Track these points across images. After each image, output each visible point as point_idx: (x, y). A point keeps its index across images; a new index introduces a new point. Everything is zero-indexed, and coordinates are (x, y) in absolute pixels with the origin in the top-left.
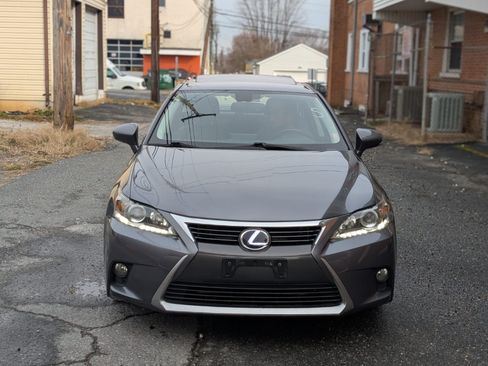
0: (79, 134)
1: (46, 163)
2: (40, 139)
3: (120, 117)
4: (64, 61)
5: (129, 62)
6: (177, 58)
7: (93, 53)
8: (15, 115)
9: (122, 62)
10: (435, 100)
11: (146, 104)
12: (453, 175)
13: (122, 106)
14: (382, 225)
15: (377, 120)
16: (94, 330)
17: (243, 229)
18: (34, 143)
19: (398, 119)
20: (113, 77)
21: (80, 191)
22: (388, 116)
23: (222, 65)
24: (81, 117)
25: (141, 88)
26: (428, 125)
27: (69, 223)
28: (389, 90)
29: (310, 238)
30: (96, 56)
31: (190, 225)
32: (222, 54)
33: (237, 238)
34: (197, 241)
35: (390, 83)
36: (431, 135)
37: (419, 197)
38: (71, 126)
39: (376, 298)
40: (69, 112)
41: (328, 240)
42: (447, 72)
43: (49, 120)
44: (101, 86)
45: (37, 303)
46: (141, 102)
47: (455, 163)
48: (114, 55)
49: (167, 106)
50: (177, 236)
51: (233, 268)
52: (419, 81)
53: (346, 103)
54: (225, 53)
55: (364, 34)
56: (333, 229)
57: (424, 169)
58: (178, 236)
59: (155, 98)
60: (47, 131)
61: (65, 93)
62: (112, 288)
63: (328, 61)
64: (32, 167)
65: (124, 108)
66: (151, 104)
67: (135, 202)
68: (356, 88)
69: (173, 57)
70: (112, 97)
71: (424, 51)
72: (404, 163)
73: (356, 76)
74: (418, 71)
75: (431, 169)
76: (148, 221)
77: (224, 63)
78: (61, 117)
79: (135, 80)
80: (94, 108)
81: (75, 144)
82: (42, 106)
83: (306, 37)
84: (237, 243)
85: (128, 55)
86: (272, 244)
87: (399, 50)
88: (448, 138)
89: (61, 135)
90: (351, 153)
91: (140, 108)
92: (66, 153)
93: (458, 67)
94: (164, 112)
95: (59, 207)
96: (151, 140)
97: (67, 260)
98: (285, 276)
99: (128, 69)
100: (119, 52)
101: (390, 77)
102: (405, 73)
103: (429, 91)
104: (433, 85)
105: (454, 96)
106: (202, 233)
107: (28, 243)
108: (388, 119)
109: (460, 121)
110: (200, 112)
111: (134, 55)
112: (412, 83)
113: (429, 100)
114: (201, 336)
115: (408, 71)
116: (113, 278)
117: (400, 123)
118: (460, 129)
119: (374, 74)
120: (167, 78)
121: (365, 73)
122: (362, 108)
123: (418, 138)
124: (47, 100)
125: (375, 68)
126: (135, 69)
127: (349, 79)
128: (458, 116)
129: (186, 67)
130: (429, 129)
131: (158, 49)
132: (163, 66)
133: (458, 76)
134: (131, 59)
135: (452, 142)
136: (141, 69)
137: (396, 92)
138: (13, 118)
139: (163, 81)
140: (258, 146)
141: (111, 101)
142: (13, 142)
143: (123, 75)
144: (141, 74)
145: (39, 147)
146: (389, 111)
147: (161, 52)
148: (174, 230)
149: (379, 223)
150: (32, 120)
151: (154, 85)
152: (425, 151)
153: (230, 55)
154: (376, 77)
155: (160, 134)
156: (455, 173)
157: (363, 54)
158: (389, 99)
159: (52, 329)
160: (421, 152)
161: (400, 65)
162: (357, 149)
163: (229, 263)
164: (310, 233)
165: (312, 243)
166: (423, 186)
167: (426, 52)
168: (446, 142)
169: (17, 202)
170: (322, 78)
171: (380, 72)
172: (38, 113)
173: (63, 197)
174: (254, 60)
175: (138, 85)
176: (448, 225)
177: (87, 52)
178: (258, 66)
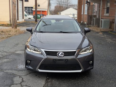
0: (18, 30)
1: (10, 37)
2: (9, 31)
4: (14, 12)
5: (30, 12)
6: (41, 11)
7: (21, 10)
8: (3, 25)
9: (28, 12)
10: (103, 21)
11: (34, 22)
13: (28, 23)
14: (91, 51)
15: (89, 26)
16: (22, 76)
17: (58, 52)
18: (7, 32)
19: (94, 26)
20: (26, 16)
21: (19, 43)
23: (52, 13)
24: (18, 25)
26: (101, 27)
27: (16, 51)
28: (92, 19)
30: (22, 11)
31: (45, 51)
32: (52, 10)
33: (56, 54)
34: (47, 55)
35: (92, 17)
37: (99, 44)
38: (16, 28)
39: (89, 68)
40: (16, 24)
41: (78, 54)
42: (106, 14)
43: (11, 26)
44: (23, 18)
45: (8, 70)
47: (108, 36)
48: (26, 11)
49: (39, 23)
50: (42, 54)
51: (55, 61)
52: (99, 16)
53: (82, 22)
54: (53, 10)
55: (86, 5)
56: (79, 52)
57: (100, 37)
59: (36, 21)
60: (10, 29)
61: (15, 20)
63: (77, 12)
67: (32, 46)
68: (84, 18)
70: (26, 21)
71: (100, 9)
73: (84, 16)
74: (99, 14)
76: (35, 50)
77: (53, 12)
78: (14, 25)
79: (31, 17)
80: (22, 23)
81: (17, 32)
82: (9, 23)
83: (72, 6)
85: (30, 11)
86: (65, 55)
87: (94, 9)
89: (14, 30)
90: (83, 34)
91: (32, 23)
92: (15, 34)
93: (108, 13)
94: (38, 24)
95: (14, 47)
96: (35, 31)
98: (68, 63)
99: (30, 14)
100: (27, 10)
101: (92, 15)
102: (96, 15)
103: (101, 19)
105: (107, 20)
106: (48, 53)
107: (6, 56)
108: (92, 26)
109: (109, 26)
110: (47, 24)
111: (31, 11)
112: (97, 17)
113: (102, 21)
114: (48, 77)
115: (96, 14)
116: (27, 64)
118: (109, 28)
120: (39, 16)
121: (86, 15)
122: (85, 23)
123: (99, 30)
124: (10, 22)
126: (31, 14)
127: (82, 16)
129: (44, 13)
130: (101, 28)
132: (38, 13)
133: (108, 15)
135: (107, 31)
136: (33, 14)
137: (94, 19)
138: (2, 26)
140: (61, 32)
142: (2, 32)
143: (28, 16)
144: (33, 15)
145: (9, 33)
146: (92, 24)
147: (38, 10)
148: (41, 52)
149: (90, 50)
150: (7, 26)
151: (36, 18)
152: (101, 33)
153: (54, 11)
154: (89, 16)
155: (38, 29)
156: (108, 38)
157: (86, 10)
158: (92, 21)
159: (12, 76)
160: (100, 33)
161: (95, 13)
162: (85, 33)
163: (54, 60)
164: (74, 53)
165: (74, 55)
166: (100, 41)
167: (101, 9)
168: (105, 31)
169: (3, 46)
170: (76, 16)
171: (90, 14)
172: (8, 24)
173: (14, 45)
174: (60, 12)
175: (31, 18)
176: (106, 51)
177: (20, 10)
178: (61, 13)
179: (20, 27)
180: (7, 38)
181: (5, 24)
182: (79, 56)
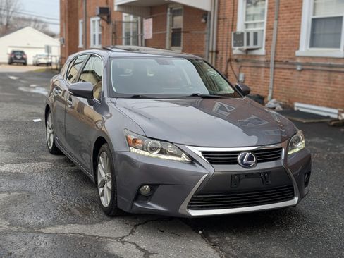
17: (239, 152)
29: (277, 155)
31: (203, 153)
33: (236, 159)
34: (211, 163)
42: (170, 48)
45: (53, 226)
51: (238, 180)
55: (94, 22)
67: (152, 139)
76: (162, 152)
84: (237, 163)
86: (258, 162)
93: (179, 45)
98: (270, 182)
106: (213, 158)
114: (200, 232)
157: (94, 35)
163: (235, 177)
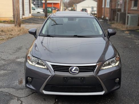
0: (23, 28)
1: (12, 38)
2: (10, 30)
3: (35, 22)
4: (17, 6)
5: (39, 5)
6: (53, 4)
8: (5, 22)
9: (37, 5)
10: (130, 16)
11: (43, 18)
12: (136, 40)
13: (36, 18)
15: (112, 22)
16: (22, 99)
17: (70, 66)
18: (9, 31)
19: (118, 22)
20: (34, 9)
21: (21, 47)
22: (115, 21)
23: (66, 5)
24: (24, 22)
25: (42, 13)
26: (127, 24)
27: (17, 58)
28: (116, 13)
29: (93, 69)
30: (28, 4)
31: (52, 65)
34: (55, 71)
35: (116, 11)
36: (128, 27)
37: (126, 47)
38: (20, 26)
39: (116, 88)
40: (19, 21)
41: (99, 70)
42: (133, 7)
43: (14, 23)
44: (30, 13)
45: (4, 88)
46: (42, 17)
47: (136, 36)
48: (34, 3)
49: (47, 21)
51: (67, 80)
52: (125, 10)
53: (103, 17)
54: (67, 2)
56: (101, 66)
57: (127, 38)
58: (48, 69)
59: (46, 16)
60: (13, 27)
61: (18, 16)
62: (27, 85)
63: (97, 4)
64: (8, 39)
65: (37, 19)
66: (45, 18)
68: (105, 12)
69: (52, 3)
70: (33, 16)
72: (121, 36)
73: (106, 9)
74: (124, 7)
75: (129, 38)
76: (38, 63)
78: (17, 23)
79: (41, 10)
80: (28, 19)
81: (21, 31)
82: (12, 19)
84: (68, 71)
85: (39, 3)
86: (80, 72)
87: (119, 1)
88: (133, 28)
89: (17, 29)
92: (18, 34)
93: (137, 6)
95: (15, 52)
97: (15, 71)
98: (84, 82)
99: (39, 7)
100: (36, 2)
101: (116, 9)
102: (120, 8)
103: (128, 13)
104: (129, 12)
105: (135, 15)
106: (56, 68)
107: (4, 65)
109: (137, 23)
111: (40, 3)
112: (122, 11)
113: (128, 16)
114: (57, 100)
115: (121, 7)
116: (27, 82)
117: (119, 23)
118: (137, 25)
119: (111, 8)
120: (50, 10)
121: (108, 8)
122: (107, 18)
123: (124, 28)
124: (14, 17)
125: (111, 6)
126: (41, 7)
127: (103, 10)
128: (137, 22)
129: (55, 6)
130: (128, 25)
131: (47, 1)
132: (48, 6)
133: (136, 9)
134: (40, 4)
135: (135, 29)
136: (42, 7)
137: (118, 14)
138: (4, 23)
139: (49, 11)
140: (76, 36)
141: (33, 17)
142: (2, 31)
143: (37, 9)
144: (42, 8)
145: (10, 32)
146: (116, 19)
148: (47, 67)
149: (116, 63)
150: (9, 23)
151: (46, 12)
152: (127, 32)
153: (69, 2)
154: (112, 9)
155: (43, 32)
156: (136, 39)
157: (108, 2)
158: (115, 16)
159: (8, 98)
160: (125, 33)
161: (119, 6)
162: (108, 36)
163: (65, 78)
164: (93, 68)
165: (93, 71)
166: (127, 44)
167: (127, 2)
168: (133, 29)
169: (2, 51)
170: (95, 9)
171: (113, 8)
172: (11, 21)
173: (16, 49)
174: (75, 4)
175: (41, 12)
176: (135, 57)
177: (26, 3)
178: (76, 6)
179: (26, 24)
180: (7, 39)
181: (7, 21)
182: (100, 72)
